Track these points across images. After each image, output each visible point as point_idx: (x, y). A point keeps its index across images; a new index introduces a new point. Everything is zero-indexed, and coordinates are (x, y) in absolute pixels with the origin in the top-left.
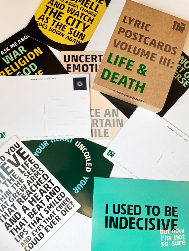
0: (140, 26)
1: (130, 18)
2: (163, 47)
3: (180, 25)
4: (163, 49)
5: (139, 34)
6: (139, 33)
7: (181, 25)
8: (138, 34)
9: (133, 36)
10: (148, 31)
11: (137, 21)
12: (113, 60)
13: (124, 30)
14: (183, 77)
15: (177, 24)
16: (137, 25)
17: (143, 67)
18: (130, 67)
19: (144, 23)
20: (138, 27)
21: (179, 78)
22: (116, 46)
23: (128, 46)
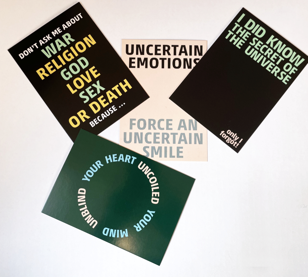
14: (282, 70)
21: (276, 72)
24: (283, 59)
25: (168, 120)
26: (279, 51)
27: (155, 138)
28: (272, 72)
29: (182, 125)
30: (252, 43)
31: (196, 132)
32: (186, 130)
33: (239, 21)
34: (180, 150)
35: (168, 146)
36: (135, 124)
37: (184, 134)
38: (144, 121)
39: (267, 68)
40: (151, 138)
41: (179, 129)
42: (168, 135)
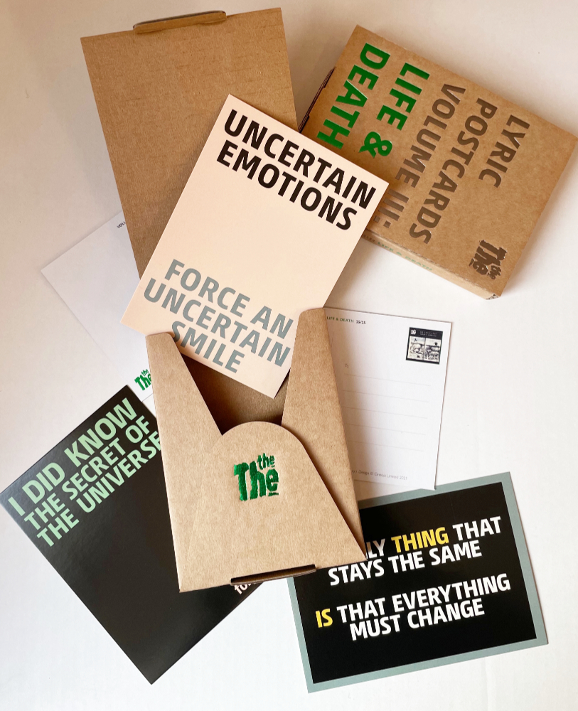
0: (497, 159)
1: (521, 135)
2: (432, 208)
3: (493, 264)
4: (428, 205)
5: (473, 151)
6: (476, 153)
7: (493, 267)
8: (475, 148)
9: (468, 135)
10: (481, 177)
11: (513, 153)
12: (410, 78)
13: (489, 116)
14: (137, 446)
15: (496, 256)
16: (499, 150)
17: (384, 148)
18: (387, 117)
19: (504, 169)
20: (494, 154)
21: (139, 458)
22: (446, 88)
23: (443, 120)
24: (117, 439)
25: (241, 297)
26: (99, 444)
27: (203, 315)
28: (139, 466)
29: (263, 317)
30: (71, 494)
31: (280, 340)
32: (266, 329)
33: (21, 512)
34: (238, 358)
35: (220, 341)
36: (178, 273)
37: (257, 335)
38: (199, 276)
39: (129, 474)
40: (195, 312)
41: (254, 321)
42: (229, 321)
